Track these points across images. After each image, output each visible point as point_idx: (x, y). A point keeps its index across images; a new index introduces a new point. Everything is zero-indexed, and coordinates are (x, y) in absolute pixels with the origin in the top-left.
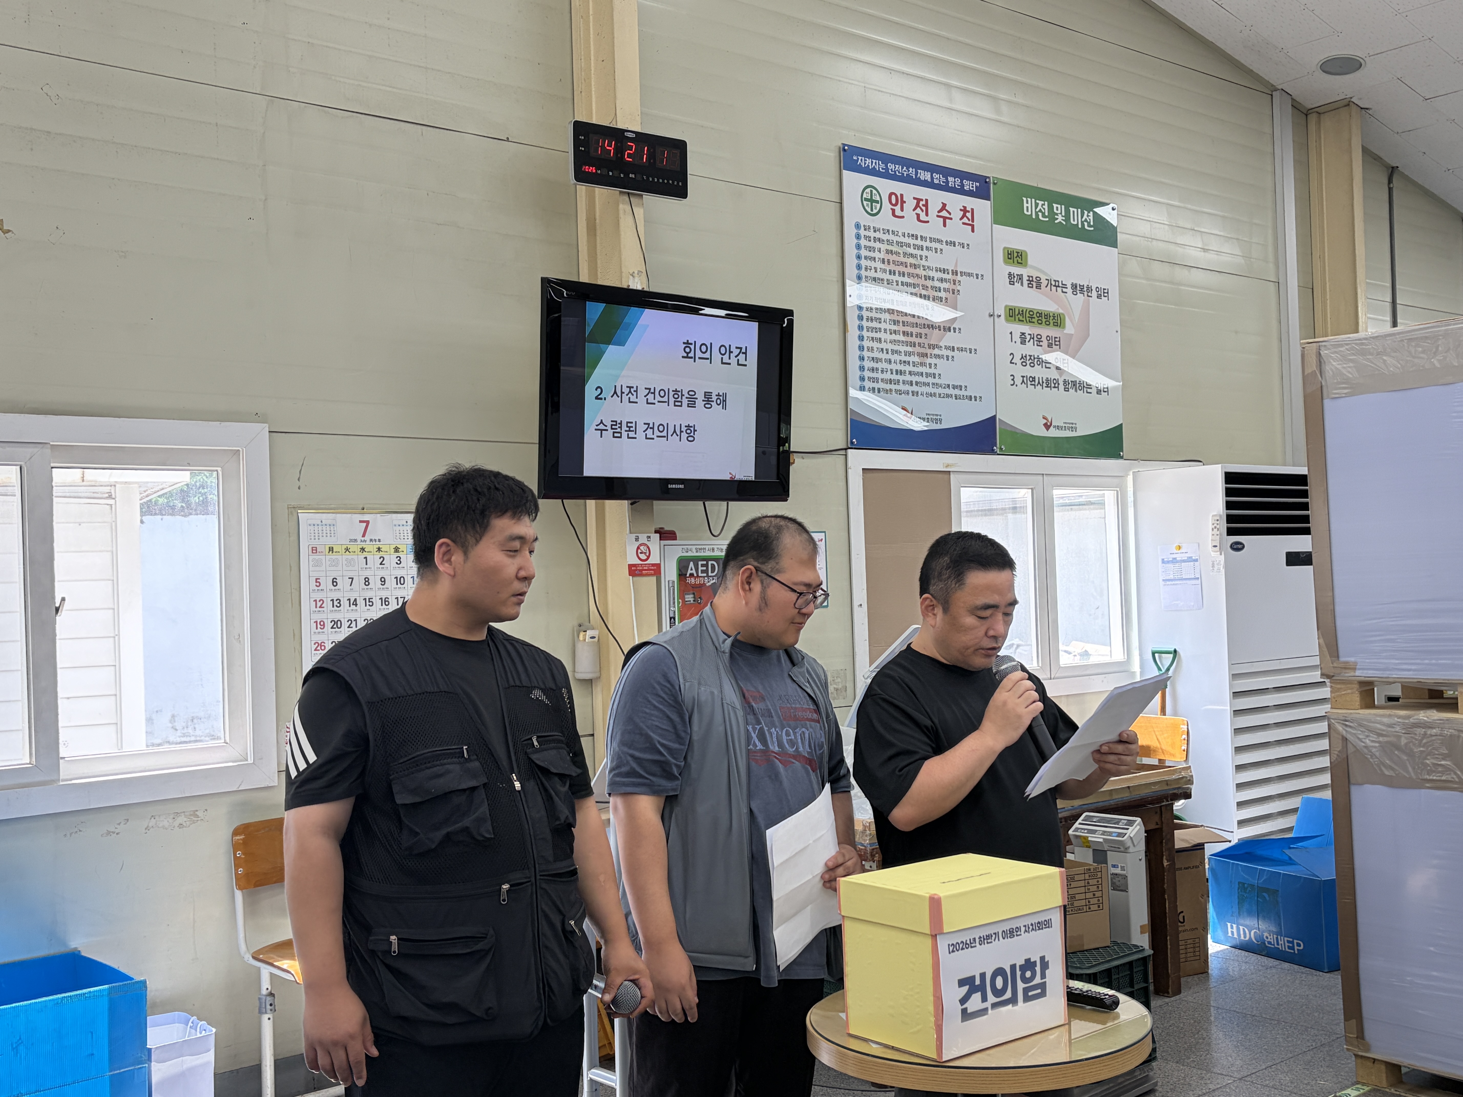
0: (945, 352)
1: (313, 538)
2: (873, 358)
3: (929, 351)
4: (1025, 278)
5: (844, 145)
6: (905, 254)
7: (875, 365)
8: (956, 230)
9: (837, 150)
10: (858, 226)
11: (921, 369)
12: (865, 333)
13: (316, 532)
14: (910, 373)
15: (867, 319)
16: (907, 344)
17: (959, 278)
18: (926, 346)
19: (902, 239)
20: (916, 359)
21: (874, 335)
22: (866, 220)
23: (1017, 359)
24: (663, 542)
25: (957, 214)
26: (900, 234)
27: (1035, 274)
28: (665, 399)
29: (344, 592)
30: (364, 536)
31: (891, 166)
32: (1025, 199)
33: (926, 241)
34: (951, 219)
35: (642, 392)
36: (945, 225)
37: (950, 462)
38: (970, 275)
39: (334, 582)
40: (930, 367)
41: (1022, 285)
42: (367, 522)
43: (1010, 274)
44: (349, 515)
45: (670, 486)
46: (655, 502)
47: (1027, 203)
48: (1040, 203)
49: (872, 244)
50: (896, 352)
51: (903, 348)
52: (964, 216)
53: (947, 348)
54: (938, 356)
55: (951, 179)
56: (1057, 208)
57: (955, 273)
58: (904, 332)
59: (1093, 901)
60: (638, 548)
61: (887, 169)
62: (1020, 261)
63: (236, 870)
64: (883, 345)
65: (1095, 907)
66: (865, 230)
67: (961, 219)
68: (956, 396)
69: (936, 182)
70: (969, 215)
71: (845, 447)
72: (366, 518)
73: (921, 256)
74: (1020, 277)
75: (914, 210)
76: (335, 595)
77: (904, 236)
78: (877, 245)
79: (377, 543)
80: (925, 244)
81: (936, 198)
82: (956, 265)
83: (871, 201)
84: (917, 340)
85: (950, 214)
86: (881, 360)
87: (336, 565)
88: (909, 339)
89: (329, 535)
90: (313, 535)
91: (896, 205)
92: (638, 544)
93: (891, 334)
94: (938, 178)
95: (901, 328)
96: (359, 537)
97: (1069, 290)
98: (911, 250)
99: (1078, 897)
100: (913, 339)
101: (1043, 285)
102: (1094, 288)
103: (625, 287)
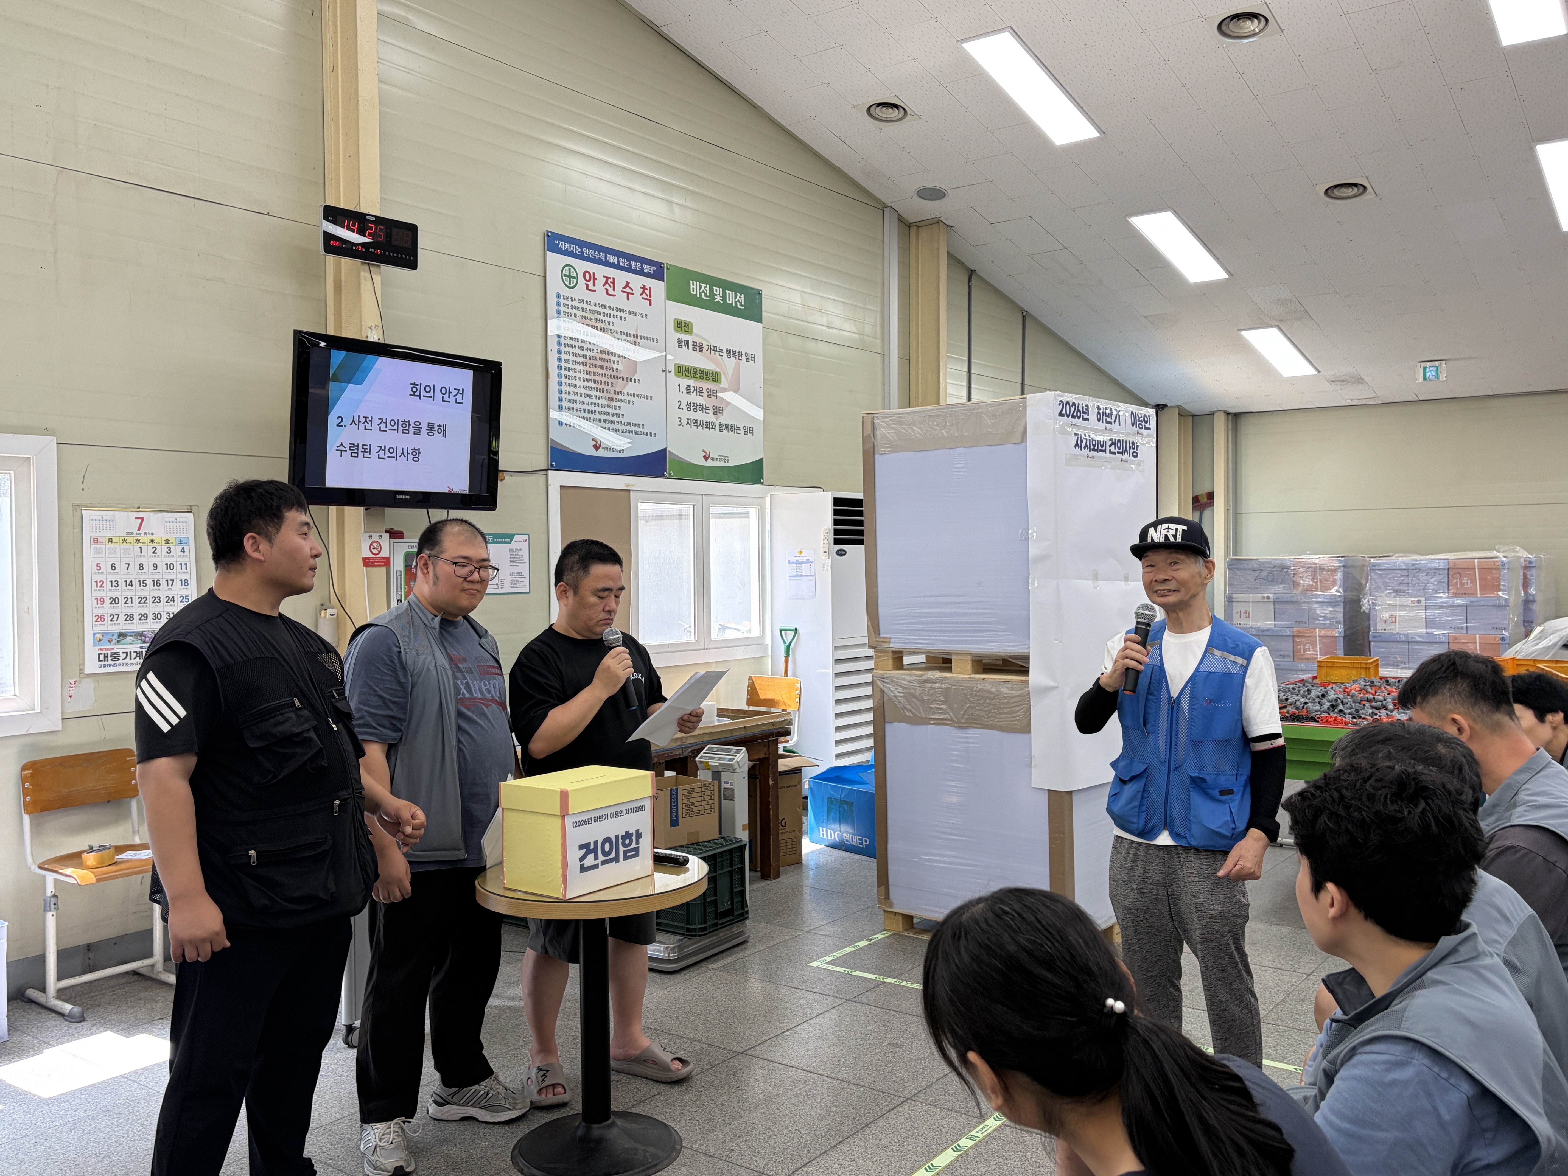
0: (627, 398)
1: (94, 530)
2: (569, 400)
3: (614, 396)
4: (691, 343)
5: (548, 232)
6: (596, 320)
7: (571, 405)
8: (637, 303)
9: (542, 235)
10: (558, 296)
11: (607, 410)
12: (563, 380)
13: (98, 526)
14: (599, 412)
15: (565, 369)
16: (597, 390)
17: (639, 340)
18: (612, 392)
19: (593, 308)
20: (604, 402)
21: (570, 381)
22: (565, 291)
23: (684, 406)
24: (393, 540)
25: (638, 291)
26: (592, 304)
27: (698, 341)
28: (395, 427)
29: (122, 575)
30: (139, 529)
31: (586, 250)
32: (691, 282)
33: (613, 310)
34: (633, 294)
35: (376, 422)
36: (628, 299)
37: (630, 483)
38: (646, 338)
39: (113, 567)
40: (615, 409)
41: (688, 348)
42: (142, 519)
43: (679, 340)
44: (126, 513)
45: (398, 497)
46: (386, 509)
47: (693, 285)
48: (703, 285)
49: (569, 310)
50: (588, 395)
51: (593, 393)
52: (643, 292)
53: (629, 394)
54: (622, 401)
55: (633, 263)
56: (716, 290)
57: (636, 336)
58: (595, 381)
59: (707, 807)
60: (371, 544)
61: (582, 252)
62: (687, 330)
63: (24, 798)
64: (578, 390)
65: (709, 811)
66: (564, 299)
67: (641, 295)
68: (635, 432)
69: (622, 264)
70: (647, 292)
71: (545, 468)
72: (141, 515)
73: (609, 322)
74: (687, 342)
75: (604, 286)
76: (114, 578)
77: (595, 305)
78: (574, 311)
79: (151, 535)
80: (612, 313)
81: (621, 277)
82: (637, 331)
83: (570, 276)
84: (605, 387)
85: (632, 290)
86: (576, 401)
87: (115, 553)
88: (599, 386)
89: (108, 528)
90: (94, 528)
91: (589, 281)
92: (371, 541)
93: (584, 381)
94: (623, 262)
95: (592, 377)
96: (135, 531)
97: (725, 354)
98: (601, 317)
99: (696, 804)
100: (602, 386)
101: (704, 350)
102: (743, 354)
103: (364, 339)
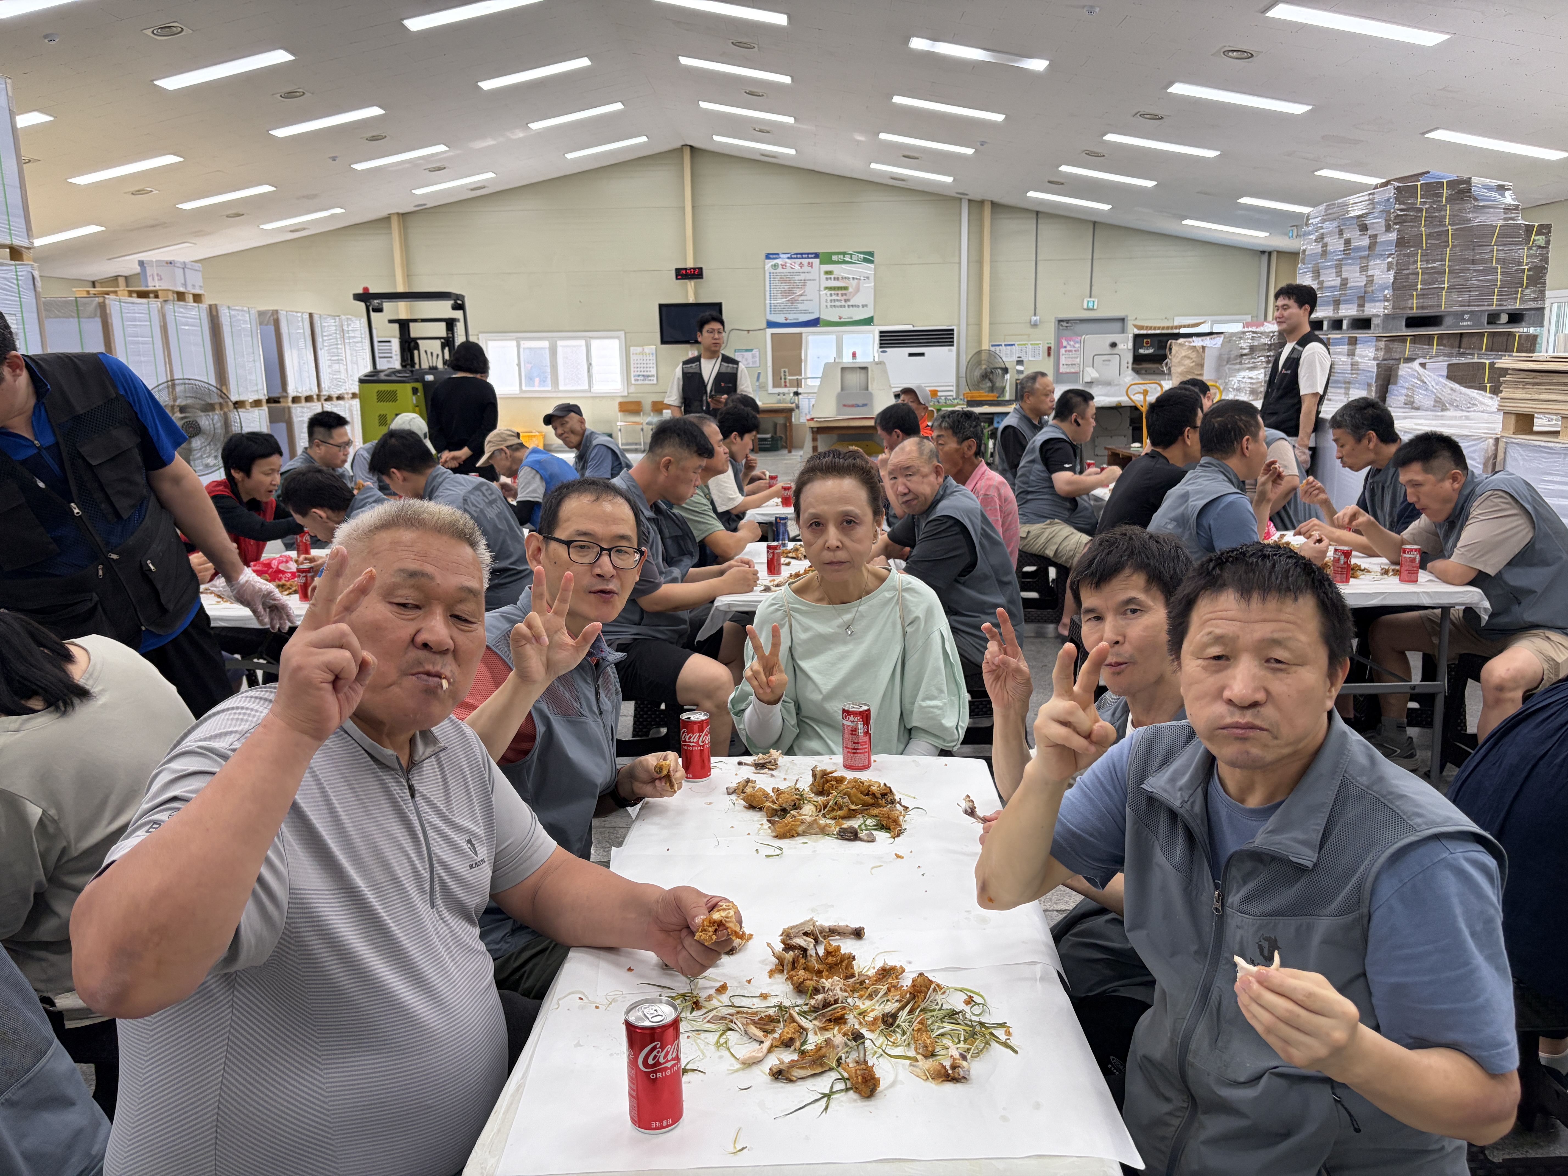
4: (833, 278)
8: (806, 268)
9: (764, 255)
14: (789, 308)
22: (773, 271)
23: (828, 301)
25: (806, 264)
26: (785, 273)
27: (837, 276)
29: (639, 362)
33: (795, 273)
34: (804, 266)
36: (802, 268)
37: (802, 330)
43: (827, 278)
44: (640, 347)
47: (834, 257)
48: (840, 256)
52: (809, 264)
55: (805, 255)
56: (848, 256)
62: (830, 274)
68: (805, 313)
70: (812, 264)
71: (765, 328)
72: (643, 348)
75: (790, 266)
81: (799, 261)
83: (776, 266)
91: (784, 265)
94: (800, 256)
101: (843, 279)
102: (862, 277)
